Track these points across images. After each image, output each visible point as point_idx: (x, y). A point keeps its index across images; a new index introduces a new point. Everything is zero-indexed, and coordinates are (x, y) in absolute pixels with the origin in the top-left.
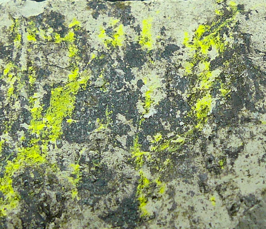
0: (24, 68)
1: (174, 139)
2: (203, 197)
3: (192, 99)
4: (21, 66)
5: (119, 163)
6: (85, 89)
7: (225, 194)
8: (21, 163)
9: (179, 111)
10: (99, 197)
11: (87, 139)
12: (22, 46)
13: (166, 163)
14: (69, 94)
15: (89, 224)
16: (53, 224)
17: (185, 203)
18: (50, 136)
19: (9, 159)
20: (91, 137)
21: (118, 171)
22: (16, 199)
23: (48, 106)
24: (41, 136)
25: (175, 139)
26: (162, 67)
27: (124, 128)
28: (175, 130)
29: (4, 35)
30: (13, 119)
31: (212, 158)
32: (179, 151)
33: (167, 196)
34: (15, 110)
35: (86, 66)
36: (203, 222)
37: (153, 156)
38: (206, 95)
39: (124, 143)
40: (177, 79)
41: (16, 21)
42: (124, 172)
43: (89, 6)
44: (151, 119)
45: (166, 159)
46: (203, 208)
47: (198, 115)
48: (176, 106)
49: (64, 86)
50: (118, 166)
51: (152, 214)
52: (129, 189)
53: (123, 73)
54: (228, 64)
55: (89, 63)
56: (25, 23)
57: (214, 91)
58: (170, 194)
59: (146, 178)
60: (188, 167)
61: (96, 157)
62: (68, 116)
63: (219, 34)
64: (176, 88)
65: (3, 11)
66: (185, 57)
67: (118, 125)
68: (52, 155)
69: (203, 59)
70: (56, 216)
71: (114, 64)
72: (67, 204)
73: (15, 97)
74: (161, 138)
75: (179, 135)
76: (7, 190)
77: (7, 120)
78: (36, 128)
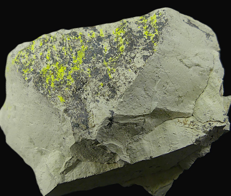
0: (68, 47)
2: (127, 70)
3: (118, 47)
4: (67, 47)
5: (101, 66)
6: (87, 50)
7: (133, 68)
8: (73, 71)
10: (97, 75)
12: (66, 42)
13: (114, 64)
14: (83, 52)
15: (95, 83)
16: (85, 85)
17: (122, 72)
18: (79, 63)
19: (69, 71)
20: (91, 61)
21: (101, 68)
22: (73, 80)
23: (77, 56)
24: (77, 64)
25: (116, 58)
26: (108, 41)
27: (100, 58)
28: (115, 56)
30: (68, 61)
31: (127, 60)
32: (118, 60)
33: (116, 72)
34: (68, 58)
36: (128, 76)
37: (110, 63)
38: (122, 45)
39: (101, 61)
40: (113, 43)
41: (63, 35)
42: (103, 68)
44: (107, 54)
46: (127, 73)
47: (121, 51)
48: (114, 50)
49: (81, 50)
51: (113, 77)
52: (105, 73)
53: (97, 44)
54: (127, 36)
55: (86, 43)
56: (66, 36)
57: (124, 44)
58: (117, 71)
59: (109, 69)
60: (121, 63)
61: (94, 66)
62: (83, 57)
63: (123, 29)
64: (113, 45)
66: (114, 37)
67: (98, 57)
68: (81, 68)
69: (119, 37)
70: (85, 83)
71: (94, 42)
72: (88, 79)
73: (67, 55)
74: (111, 58)
76: (70, 79)
77: (66, 61)
78: (75, 62)
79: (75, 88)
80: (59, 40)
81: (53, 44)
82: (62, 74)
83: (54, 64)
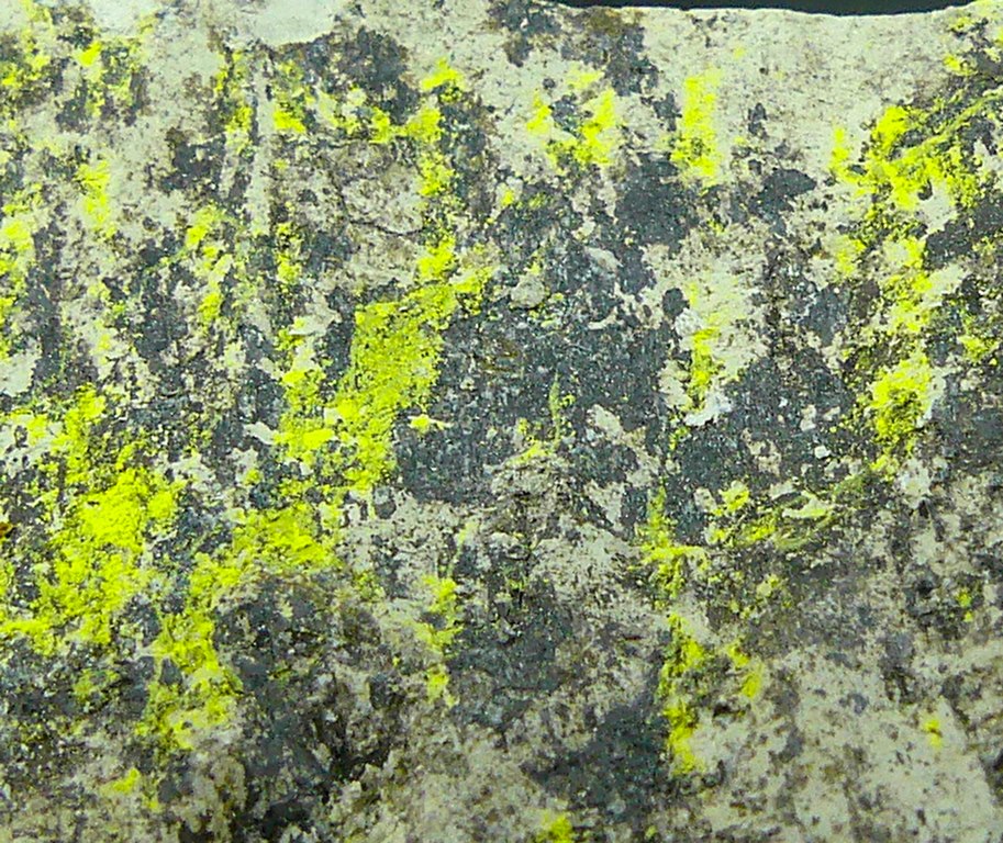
0: (260, 227)
1: (793, 507)
2: (895, 717)
3: (857, 367)
4: (248, 219)
5: (596, 581)
6: (476, 313)
7: (976, 711)
8: (245, 564)
9: (812, 407)
10: (525, 698)
11: (482, 492)
12: (255, 148)
13: (764, 589)
14: (419, 328)
15: (486, 792)
16: (356, 785)
17: (833, 734)
18: (350, 474)
19: (202, 549)
20: (496, 484)
21: (594, 610)
22: (227, 693)
23: (344, 365)
24: (318, 472)
25: (799, 507)
26: (753, 247)
27: (615, 460)
28: (798, 473)
29: (189, 105)
30: (217, 405)
31: (930, 579)
32: (815, 548)
33: (770, 707)
34: (224, 374)
35: (480, 229)
36: (897, 805)
37: (716, 561)
38: (911, 354)
39: (614, 512)
40: (805, 293)
41: (235, 57)
42: (615, 615)
43: (493, 20)
44: (711, 429)
45: (767, 576)
46: (898, 755)
47: (880, 425)
48: (803, 390)
49: (400, 298)
50: (593, 591)
51: (713, 769)
52: (633, 675)
53: (612, 262)
54: (991, 248)
55: (490, 220)
56: (265, 68)
57: (940, 344)
58: (778, 701)
59: (692, 640)
60: (843, 607)
61: (514, 556)
62: (413, 404)
63: (957, 142)
64: (800, 325)
65: (190, 20)
66: (833, 217)
67: (593, 444)
68: (359, 542)
69: (900, 227)
70: (368, 759)
71: (580, 229)
72: (409, 719)
73: (225, 328)
74: (746, 499)
75: (814, 492)
76: (195, 659)
77: (197, 407)
78: (299, 441)
79: (224, 797)
80: (169, 105)
81: (86, 141)
82: (113, 567)
83: (46, 401)
